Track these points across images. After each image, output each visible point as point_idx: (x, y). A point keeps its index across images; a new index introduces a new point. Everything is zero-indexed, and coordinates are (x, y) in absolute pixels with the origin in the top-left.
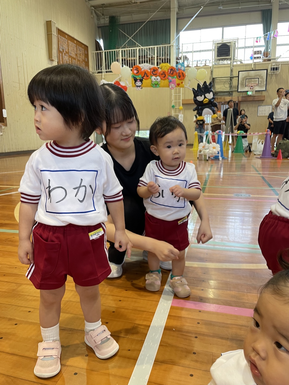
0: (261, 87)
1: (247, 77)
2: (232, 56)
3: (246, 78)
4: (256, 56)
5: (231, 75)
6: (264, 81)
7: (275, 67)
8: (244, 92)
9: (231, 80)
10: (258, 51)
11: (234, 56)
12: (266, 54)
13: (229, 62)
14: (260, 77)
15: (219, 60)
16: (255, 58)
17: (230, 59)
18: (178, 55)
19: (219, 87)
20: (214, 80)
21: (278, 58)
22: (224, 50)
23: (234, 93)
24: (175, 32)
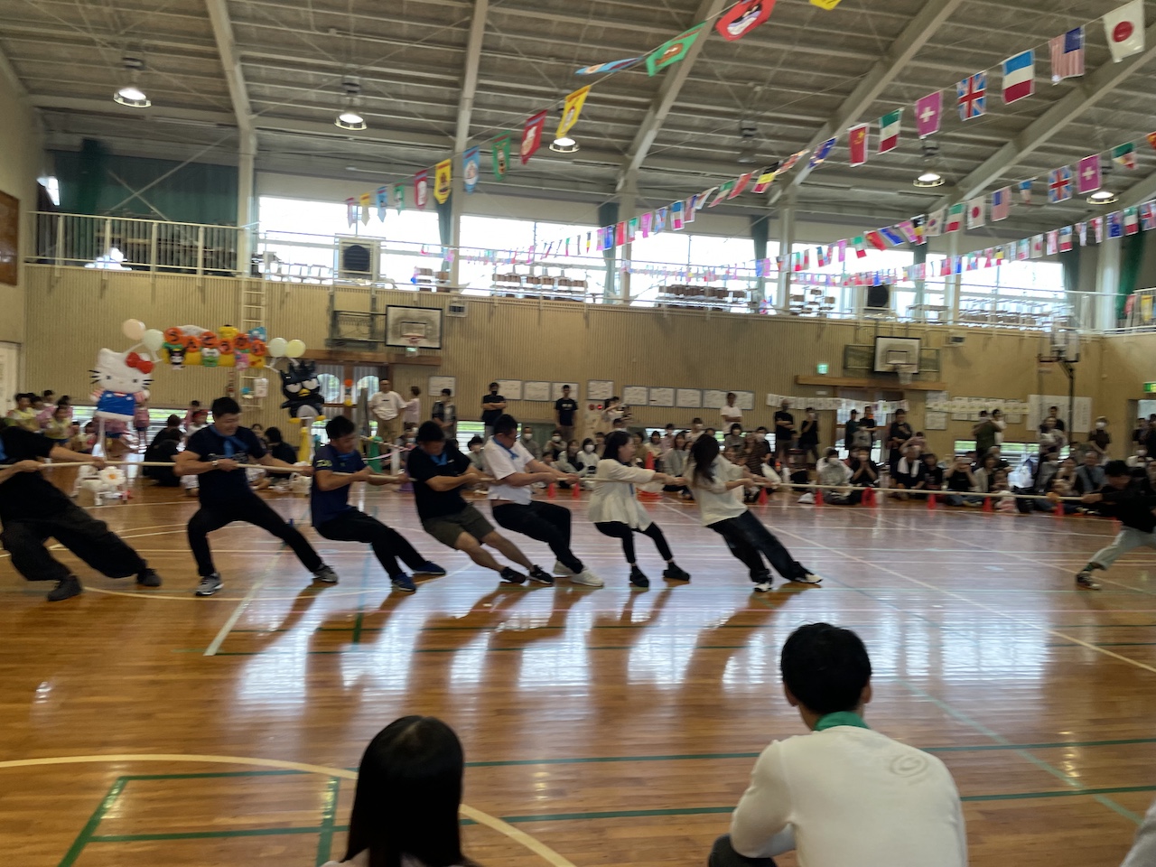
0: (432, 341)
1: (403, 318)
2: (373, 271)
3: (400, 320)
4: (422, 277)
5: (372, 311)
6: (436, 330)
7: (458, 305)
8: (399, 346)
9: (372, 319)
10: (427, 270)
11: (379, 272)
12: (442, 276)
13: (368, 283)
14: (429, 321)
15: (349, 275)
16: (420, 281)
17: (370, 277)
18: (255, 247)
19: (347, 330)
20: (335, 315)
21: (464, 287)
22: (357, 258)
23: (381, 347)
24: (250, 199)
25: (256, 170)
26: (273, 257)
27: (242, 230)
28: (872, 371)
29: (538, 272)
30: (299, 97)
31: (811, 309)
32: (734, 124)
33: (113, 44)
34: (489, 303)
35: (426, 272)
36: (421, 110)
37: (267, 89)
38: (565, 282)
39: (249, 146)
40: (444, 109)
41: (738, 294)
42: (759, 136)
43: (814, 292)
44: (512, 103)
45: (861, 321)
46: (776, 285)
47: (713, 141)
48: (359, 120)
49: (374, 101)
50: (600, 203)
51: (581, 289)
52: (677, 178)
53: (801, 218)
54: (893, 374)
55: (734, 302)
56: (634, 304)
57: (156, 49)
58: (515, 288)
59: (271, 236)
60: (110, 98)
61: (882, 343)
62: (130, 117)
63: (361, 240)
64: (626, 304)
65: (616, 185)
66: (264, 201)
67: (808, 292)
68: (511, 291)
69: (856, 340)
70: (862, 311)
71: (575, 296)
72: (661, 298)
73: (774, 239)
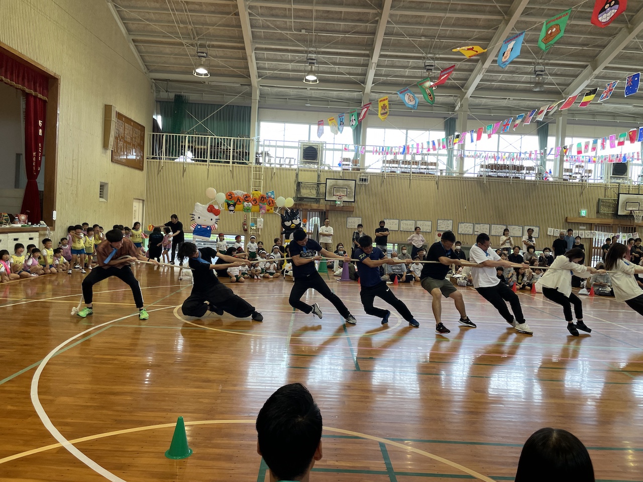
0: (350, 197)
1: (334, 185)
2: (319, 160)
3: (334, 187)
4: (344, 163)
5: (318, 181)
6: (352, 192)
7: (364, 178)
8: (332, 201)
9: (318, 186)
10: (347, 159)
11: (321, 160)
12: (355, 162)
13: (316, 166)
14: (349, 187)
15: (306, 163)
16: (344, 165)
17: (318, 163)
18: (258, 149)
19: (305, 193)
20: (299, 184)
21: (367, 168)
22: (311, 153)
23: (322, 201)
24: (256, 123)
25: (259, 108)
26: (267, 154)
27: (253, 140)
28: (616, 215)
29: (409, 158)
30: (283, 68)
31: (576, 177)
32: (530, 68)
33: (192, 45)
34: (381, 176)
35: (347, 160)
36: (347, 71)
37: (267, 64)
38: (425, 163)
39: (256, 96)
40: (359, 70)
41: (530, 169)
42: (546, 75)
43: (577, 166)
44: (398, 64)
45: (609, 184)
46: (553, 162)
47: (516, 79)
48: (315, 78)
49: (323, 67)
50: (445, 118)
51: (434, 167)
52: (492, 101)
53: (570, 122)
54: (630, 216)
55: (527, 173)
56: (466, 175)
57: (213, 46)
58: (396, 167)
59: (267, 143)
60: (191, 73)
61: (622, 197)
62: (199, 83)
63: (312, 143)
64: (460, 175)
65: (455, 107)
66: (262, 124)
67: (574, 166)
68: (393, 169)
69: (605, 196)
70: (609, 178)
71: (430, 171)
72: (482, 171)
73: (552, 135)
